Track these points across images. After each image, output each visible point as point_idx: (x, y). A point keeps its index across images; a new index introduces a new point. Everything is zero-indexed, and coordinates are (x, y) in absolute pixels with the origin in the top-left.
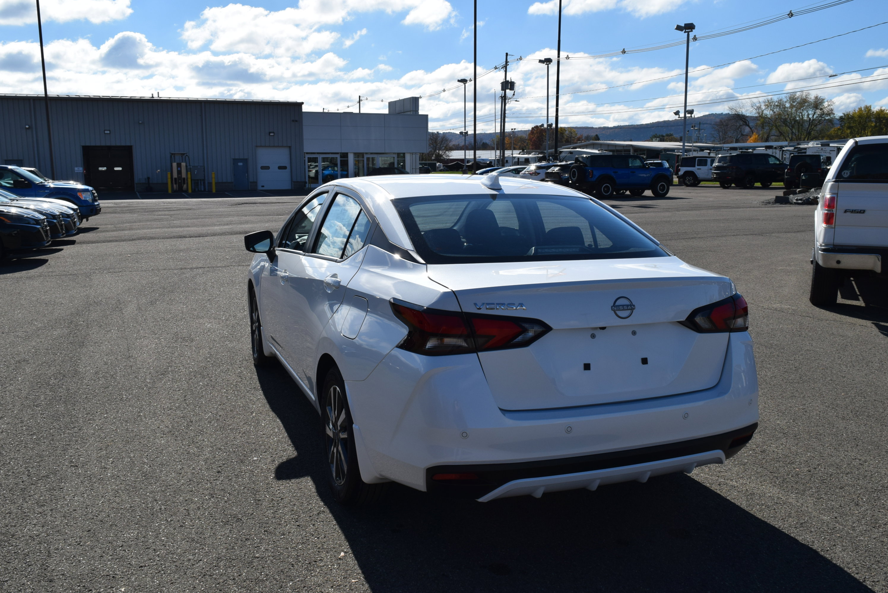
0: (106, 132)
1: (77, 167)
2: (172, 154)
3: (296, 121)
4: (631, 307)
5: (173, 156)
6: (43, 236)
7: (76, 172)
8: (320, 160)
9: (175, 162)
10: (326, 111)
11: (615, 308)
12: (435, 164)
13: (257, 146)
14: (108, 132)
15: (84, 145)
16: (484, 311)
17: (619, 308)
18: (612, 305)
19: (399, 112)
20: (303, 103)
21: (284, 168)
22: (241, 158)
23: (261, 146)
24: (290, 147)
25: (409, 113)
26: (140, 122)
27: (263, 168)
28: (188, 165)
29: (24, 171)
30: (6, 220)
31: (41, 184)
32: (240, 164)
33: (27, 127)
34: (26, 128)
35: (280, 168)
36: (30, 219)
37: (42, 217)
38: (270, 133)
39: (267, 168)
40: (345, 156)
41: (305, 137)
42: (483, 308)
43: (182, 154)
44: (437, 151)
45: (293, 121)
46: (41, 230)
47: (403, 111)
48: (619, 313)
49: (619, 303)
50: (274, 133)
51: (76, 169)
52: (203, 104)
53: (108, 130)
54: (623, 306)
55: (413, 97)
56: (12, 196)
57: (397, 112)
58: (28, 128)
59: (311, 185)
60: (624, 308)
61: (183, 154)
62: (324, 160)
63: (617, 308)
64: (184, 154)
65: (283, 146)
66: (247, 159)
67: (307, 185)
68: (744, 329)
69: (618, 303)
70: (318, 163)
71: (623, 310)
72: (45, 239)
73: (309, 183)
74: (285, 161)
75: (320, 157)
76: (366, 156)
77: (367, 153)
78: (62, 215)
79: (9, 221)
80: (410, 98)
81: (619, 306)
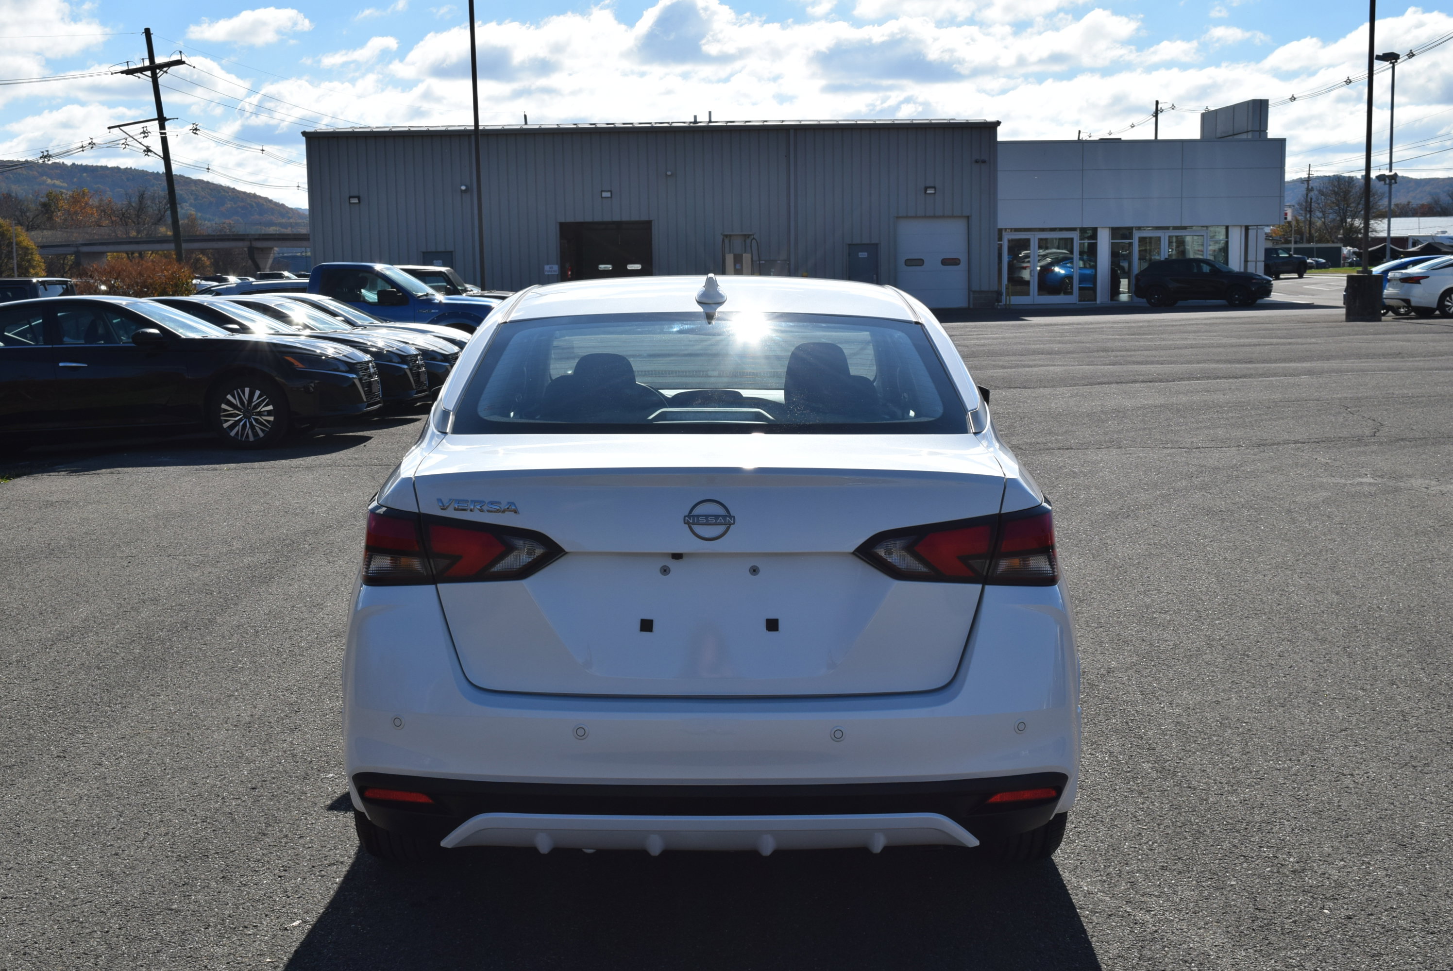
0: (605, 194)
1: (548, 264)
2: (726, 236)
3: (984, 162)
4: (727, 520)
5: (727, 241)
6: (360, 394)
7: (546, 273)
8: (1034, 244)
9: (730, 252)
10: (1084, 137)
11: (691, 520)
12: (1339, 250)
13: (898, 217)
14: (608, 194)
15: (563, 221)
16: (451, 513)
17: (698, 520)
18: (687, 514)
19: (1224, 135)
20: (998, 123)
21: (955, 262)
22: (863, 242)
23: (907, 217)
24: (968, 218)
25: (1244, 136)
26: (669, 173)
27: (910, 262)
28: (755, 258)
29: (396, 272)
30: (296, 363)
31: (425, 298)
32: (863, 255)
33: (463, 188)
34: (462, 191)
35: (945, 262)
36: (337, 362)
37: (367, 357)
38: (926, 188)
39: (920, 262)
40: (1091, 234)
41: (1001, 195)
42: (451, 509)
43: (745, 235)
44: (1349, 220)
45: (977, 162)
46: (357, 382)
47: (1231, 133)
48: (698, 529)
49: (700, 510)
50: (934, 188)
51: (547, 268)
52: (792, 132)
53: (608, 191)
54: (707, 516)
55: (1254, 102)
56: (367, 320)
57: (1218, 135)
58: (465, 191)
59: (1012, 297)
60: (709, 520)
61: (747, 236)
62: (1043, 244)
63: (694, 520)
64: (749, 236)
65: (952, 217)
66: (877, 244)
67: (1004, 297)
68: (1050, 580)
69: (698, 511)
70: (1029, 250)
71: (707, 524)
72: (365, 400)
73: (1008, 294)
74: (957, 249)
75: (1034, 239)
76: (1137, 235)
77: (1139, 228)
78: (422, 355)
79: (301, 366)
80: (1247, 103)
81: (698, 516)
